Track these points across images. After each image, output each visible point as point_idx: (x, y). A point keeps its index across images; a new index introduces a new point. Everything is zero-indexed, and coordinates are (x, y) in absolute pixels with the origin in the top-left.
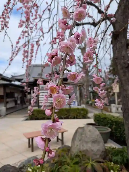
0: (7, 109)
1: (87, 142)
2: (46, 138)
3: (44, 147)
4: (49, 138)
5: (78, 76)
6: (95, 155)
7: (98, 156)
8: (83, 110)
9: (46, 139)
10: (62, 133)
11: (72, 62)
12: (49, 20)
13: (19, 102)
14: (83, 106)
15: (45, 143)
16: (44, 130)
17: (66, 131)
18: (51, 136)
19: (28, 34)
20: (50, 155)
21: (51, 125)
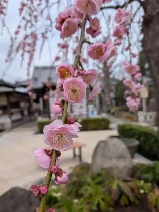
0: (13, 122)
1: (110, 158)
2: (53, 150)
3: (49, 166)
4: (58, 150)
5: (106, 50)
6: (121, 172)
7: (124, 174)
8: (104, 120)
9: (52, 152)
10: (80, 148)
11: (95, 31)
12: (59, 6)
13: (26, 113)
14: (104, 115)
15: (51, 158)
16: (48, 137)
17: (85, 145)
18: (62, 147)
19: (32, 25)
20: (58, 178)
21: (60, 127)
